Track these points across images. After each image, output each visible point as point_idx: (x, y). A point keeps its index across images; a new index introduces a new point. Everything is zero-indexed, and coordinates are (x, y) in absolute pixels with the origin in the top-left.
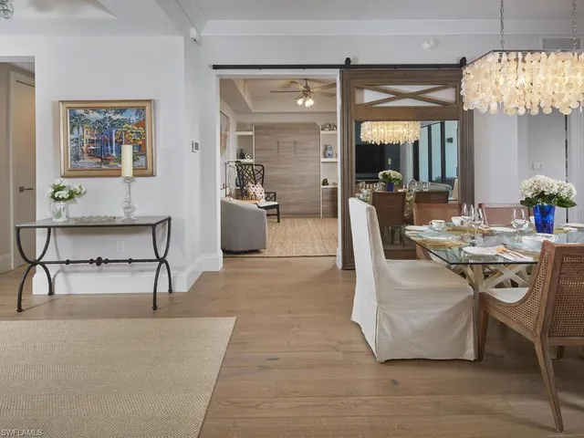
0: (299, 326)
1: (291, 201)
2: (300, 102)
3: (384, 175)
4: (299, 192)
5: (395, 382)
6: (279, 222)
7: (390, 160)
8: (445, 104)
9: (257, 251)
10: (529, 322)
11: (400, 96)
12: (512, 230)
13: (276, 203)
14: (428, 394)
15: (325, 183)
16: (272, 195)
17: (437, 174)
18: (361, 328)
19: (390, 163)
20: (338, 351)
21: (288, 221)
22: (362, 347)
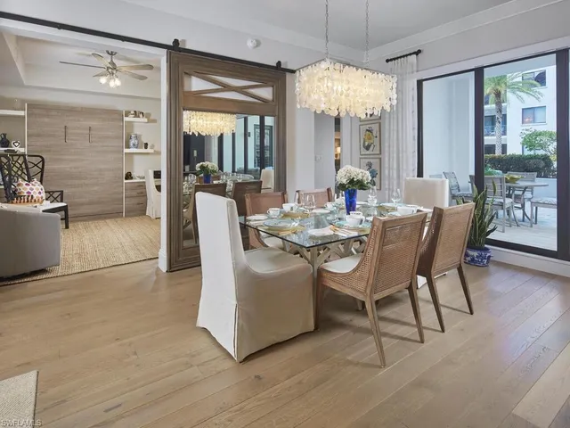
0: (135, 353)
1: (83, 200)
2: (103, 80)
3: (202, 167)
4: (96, 188)
5: (258, 377)
6: (67, 227)
7: (195, 152)
8: (265, 101)
9: (43, 271)
10: (361, 286)
11: (227, 88)
12: (327, 211)
13: (63, 204)
14: (289, 378)
15: (129, 176)
16: (56, 195)
17: (240, 165)
18: (210, 333)
19: (195, 155)
20: (192, 366)
21: (80, 225)
22: (217, 353)
